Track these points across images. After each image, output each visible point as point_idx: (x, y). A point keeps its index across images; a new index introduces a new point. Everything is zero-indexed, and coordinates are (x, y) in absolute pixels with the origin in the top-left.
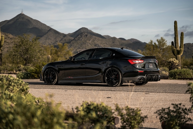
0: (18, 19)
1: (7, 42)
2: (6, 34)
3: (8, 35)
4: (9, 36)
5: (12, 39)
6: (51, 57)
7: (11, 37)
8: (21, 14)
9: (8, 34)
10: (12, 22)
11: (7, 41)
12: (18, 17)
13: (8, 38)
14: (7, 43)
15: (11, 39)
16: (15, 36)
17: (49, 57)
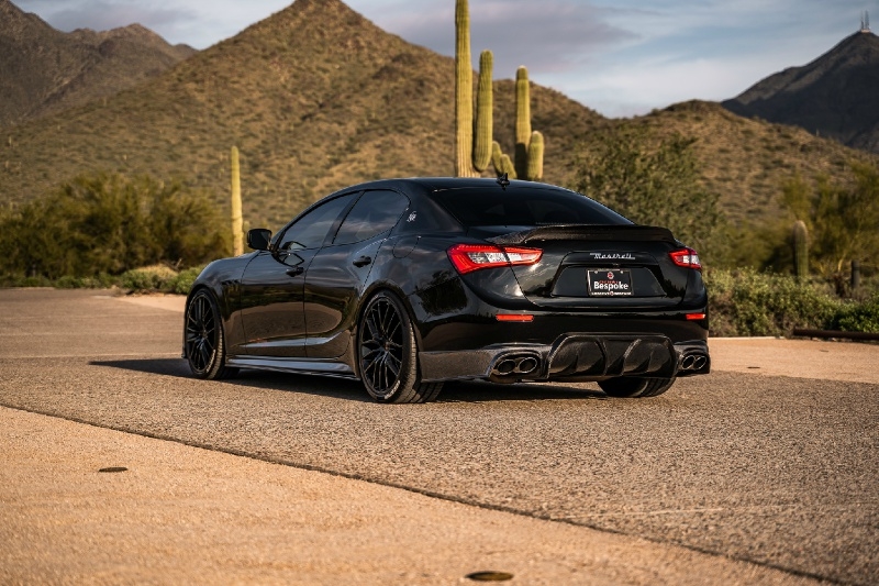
0: (844, 59)
1: (787, 167)
2: (783, 127)
3: (791, 135)
4: (796, 137)
5: (810, 150)
6: (811, 227)
7: (801, 143)
8: (858, 34)
9: (793, 128)
10: (819, 72)
11: (786, 161)
12: (847, 49)
13: (789, 146)
14: (784, 170)
15: (804, 149)
16: (822, 136)
17: (802, 230)
